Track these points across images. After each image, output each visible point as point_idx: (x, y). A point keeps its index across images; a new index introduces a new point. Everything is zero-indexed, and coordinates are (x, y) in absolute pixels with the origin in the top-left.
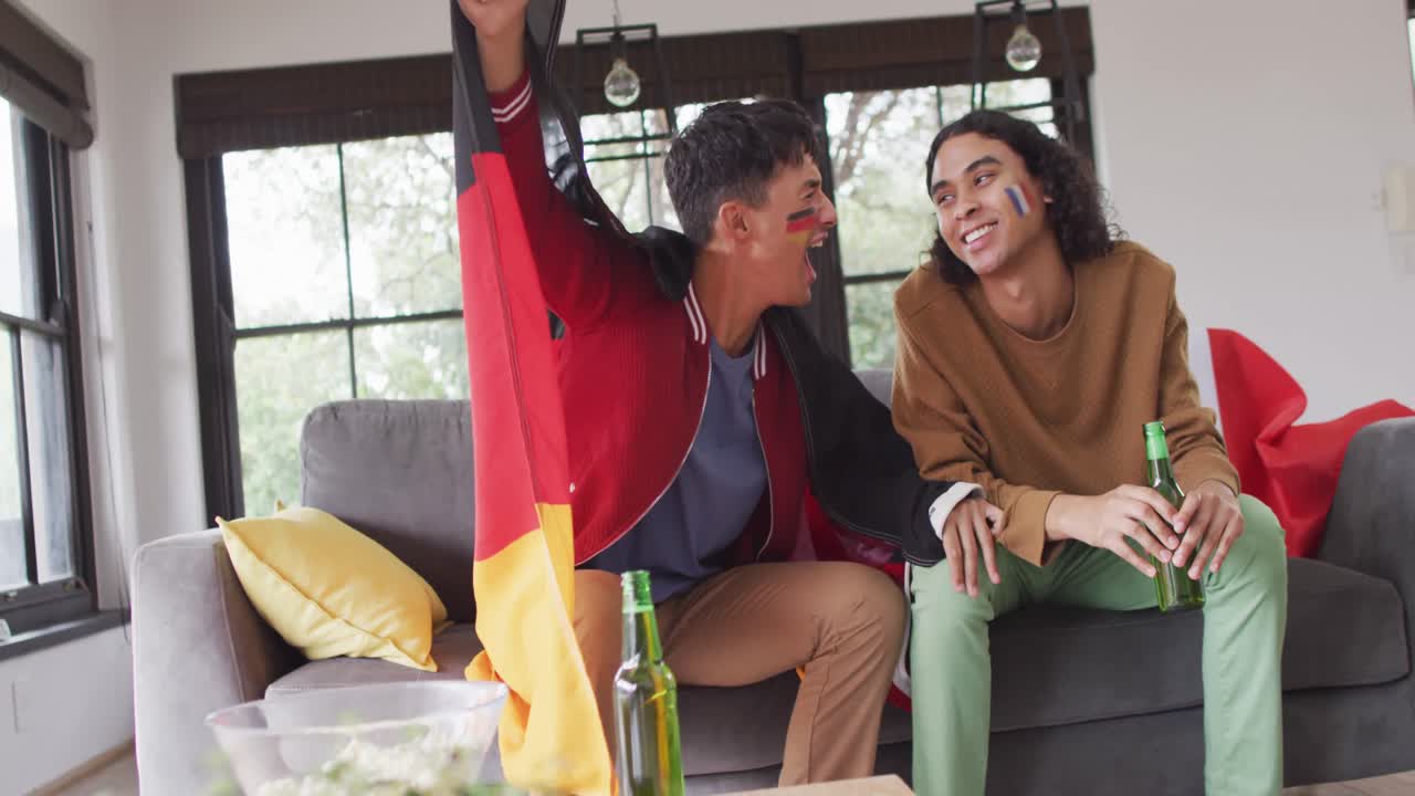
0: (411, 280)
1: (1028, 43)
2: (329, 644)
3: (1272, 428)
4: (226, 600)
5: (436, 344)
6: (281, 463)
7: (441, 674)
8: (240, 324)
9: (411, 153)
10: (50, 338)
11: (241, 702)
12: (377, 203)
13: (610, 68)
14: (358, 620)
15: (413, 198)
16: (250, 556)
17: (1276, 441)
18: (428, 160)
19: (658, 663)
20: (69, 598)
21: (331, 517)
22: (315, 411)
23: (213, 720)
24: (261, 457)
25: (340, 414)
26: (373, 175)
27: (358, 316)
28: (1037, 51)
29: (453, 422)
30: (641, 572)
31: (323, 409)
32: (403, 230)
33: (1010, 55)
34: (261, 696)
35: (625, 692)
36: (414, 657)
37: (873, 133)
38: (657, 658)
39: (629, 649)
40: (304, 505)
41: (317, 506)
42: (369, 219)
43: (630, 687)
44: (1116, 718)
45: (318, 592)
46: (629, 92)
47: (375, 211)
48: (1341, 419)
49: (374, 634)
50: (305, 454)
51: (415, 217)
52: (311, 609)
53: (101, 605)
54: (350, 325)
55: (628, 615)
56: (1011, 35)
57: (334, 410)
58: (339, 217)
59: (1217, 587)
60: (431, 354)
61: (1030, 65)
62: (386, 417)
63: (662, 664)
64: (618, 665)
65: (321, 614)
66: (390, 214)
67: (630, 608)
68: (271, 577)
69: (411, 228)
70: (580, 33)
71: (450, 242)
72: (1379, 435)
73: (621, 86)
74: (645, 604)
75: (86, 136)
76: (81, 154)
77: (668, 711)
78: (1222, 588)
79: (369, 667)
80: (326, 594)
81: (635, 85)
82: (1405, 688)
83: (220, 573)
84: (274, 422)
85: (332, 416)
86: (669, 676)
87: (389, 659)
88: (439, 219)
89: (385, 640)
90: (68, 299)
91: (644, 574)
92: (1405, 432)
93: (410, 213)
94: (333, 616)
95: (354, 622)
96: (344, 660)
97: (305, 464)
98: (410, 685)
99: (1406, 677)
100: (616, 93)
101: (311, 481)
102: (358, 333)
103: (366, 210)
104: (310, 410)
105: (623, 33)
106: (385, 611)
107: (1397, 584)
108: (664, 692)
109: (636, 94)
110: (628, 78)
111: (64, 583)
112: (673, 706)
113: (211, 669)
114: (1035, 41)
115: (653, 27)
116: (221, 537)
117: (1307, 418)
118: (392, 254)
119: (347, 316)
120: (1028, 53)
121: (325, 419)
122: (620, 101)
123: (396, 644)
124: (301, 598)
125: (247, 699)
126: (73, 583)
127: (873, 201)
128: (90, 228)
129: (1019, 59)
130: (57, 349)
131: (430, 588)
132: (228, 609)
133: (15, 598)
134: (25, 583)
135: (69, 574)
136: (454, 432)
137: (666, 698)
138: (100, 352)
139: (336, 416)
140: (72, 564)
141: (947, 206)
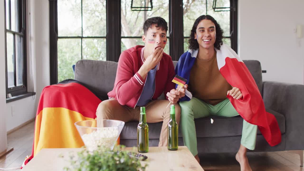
8: (59, 36)
10: (20, 36)
15: (94, 8)
20: (22, 89)
22: (78, 61)
25: (83, 62)
27: (83, 36)
29: (105, 66)
30: (144, 107)
31: (80, 61)
32: (92, 15)
37: (192, 4)
39: (141, 121)
50: (76, 70)
53: (28, 91)
54: (82, 38)
62: (92, 64)
67: (142, 113)
82: (284, 135)
86: (147, 126)
90: (24, 28)
97: (76, 72)
99: (285, 133)
101: (77, 75)
104: (77, 61)
107: (284, 115)
108: (146, 128)
111: (21, 86)
119: (81, 36)
121: (80, 63)
126: (23, 86)
128: (30, 14)
130: (22, 38)
133: (12, 89)
134: (14, 86)
135: (22, 84)
136: (105, 68)
138: (31, 40)
139: (82, 63)
140: (23, 83)
141: (202, 32)
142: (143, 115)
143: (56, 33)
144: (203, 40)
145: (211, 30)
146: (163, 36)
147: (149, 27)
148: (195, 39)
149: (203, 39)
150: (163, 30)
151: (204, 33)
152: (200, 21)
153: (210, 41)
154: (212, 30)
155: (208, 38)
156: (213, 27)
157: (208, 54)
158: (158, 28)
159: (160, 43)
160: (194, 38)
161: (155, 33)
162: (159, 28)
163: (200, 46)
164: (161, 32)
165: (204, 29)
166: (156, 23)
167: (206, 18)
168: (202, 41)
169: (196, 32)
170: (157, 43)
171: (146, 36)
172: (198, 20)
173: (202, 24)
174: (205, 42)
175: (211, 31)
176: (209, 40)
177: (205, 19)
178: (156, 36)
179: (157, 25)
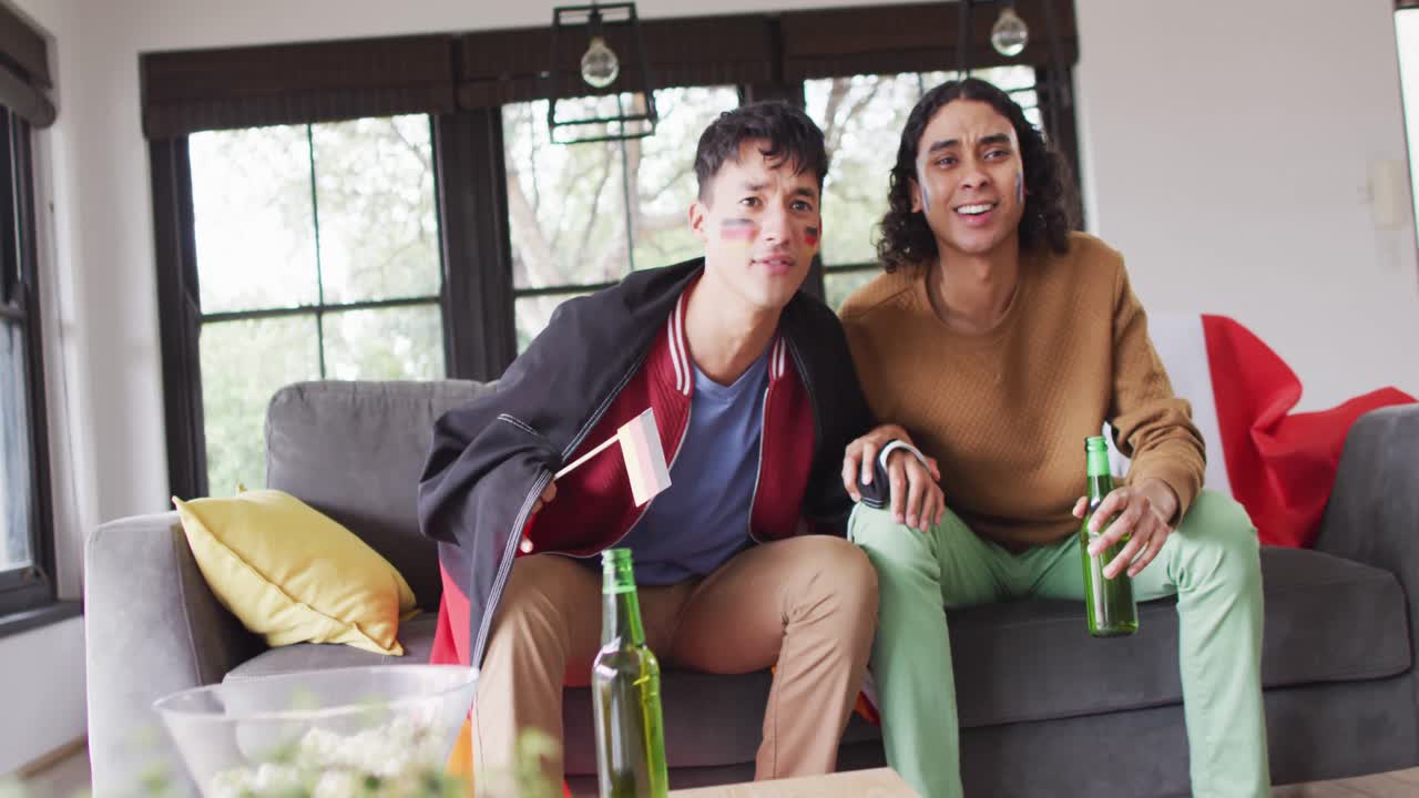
0: (381, 269)
1: (1014, 27)
2: (291, 629)
3: (1266, 417)
4: (184, 584)
5: (407, 335)
6: (248, 455)
7: (407, 658)
8: (206, 309)
9: (382, 141)
10: (10, 321)
11: (197, 685)
12: (347, 189)
13: (587, 48)
14: (321, 604)
15: (384, 185)
16: (209, 538)
17: (1272, 429)
18: (400, 148)
19: (640, 647)
20: (29, 587)
21: (297, 502)
22: (280, 393)
23: (161, 705)
24: (228, 449)
25: (306, 395)
26: (344, 164)
27: (328, 301)
28: (1023, 34)
29: (424, 404)
30: (623, 551)
31: (289, 390)
32: (374, 218)
33: (996, 38)
34: (219, 680)
35: (604, 678)
36: (379, 642)
37: (851, 125)
38: (639, 642)
39: (610, 631)
40: (268, 487)
41: (281, 489)
42: (340, 206)
43: (611, 673)
44: (1107, 713)
45: (279, 576)
46: (606, 73)
47: (347, 197)
48: (1338, 408)
49: (338, 619)
50: (269, 436)
51: (387, 206)
52: (272, 593)
53: (61, 594)
54: (320, 310)
55: (608, 595)
56: (996, 18)
57: (300, 390)
58: (309, 206)
59: (1188, 589)
60: (402, 345)
61: (1015, 50)
62: (354, 399)
63: (645, 648)
64: (598, 648)
65: (282, 598)
66: (361, 203)
67: (611, 589)
68: (231, 559)
69: (383, 217)
70: (558, 12)
71: (422, 233)
72: (1381, 423)
73: (599, 66)
74: (626, 584)
75: (48, 115)
76: (43, 133)
77: (650, 699)
78: (1193, 590)
79: (332, 652)
80: (288, 577)
81: (613, 64)
82: (1406, 683)
83: (177, 555)
84: (242, 413)
85: (298, 397)
86: (653, 661)
87: (354, 645)
88: (412, 208)
89: (349, 626)
90: (28, 282)
91: (626, 553)
92: (1408, 419)
93: (382, 200)
94: (295, 600)
95: (316, 605)
96: (306, 646)
97: (269, 447)
98: (375, 670)
99: (1408, 672)
100: (593, 74)
101: (276, 463)
102: (328, 318)
103: (337, 198)
104: (274, 392)
105: (602, 11)
106: (351, 594)
107: (1398, 576)
108: (647, 678)
109: (613, 76)
110: (605, 58)
111: (23, 572)
112: (655, 693)
113: (167, 653)
114: (1022, 25)
115: (632, 7)
116: (179, 518)
117: (1304, 406)
118: (362, 243)
119: (316, 303)
120: (1014, 36)
121: (290, 400)
122: (597, 82)
123: (360, 627)
124: (261, 582)
125: (204, 683)
126: (31, 572)
127: (852, 192)
128: (52, 207)
129: (1006, 43)
130: (17, 333)
131: (397, 574)
132: (185, 593)
135: (27, 562)
137: (648, 684)
138: (61, 335)
139: (302, 397)
140: (31, 551)
141: (947, 170)
142: (620, 598)
143: (190, 299)
144: (956, 210)
145: (997, 154)
146: (802, 204)
147: (727, 154)
148: (915, 210)
149: (955, 201)
150: (800, 171)
151: (957, 174)
152: (935, 112)
153: (990, 210)
154: (1002, 154)
155: (982, 197)
156: (1002, 139)
157: (987, 280)
158: (771, 163)
159: (785, 244)
160: (910, 206)
161: (755, 188)
162: (777, 161)
163: (941, 245)
164: (789, 181)
165: (954, 150)
166: (766, 135)
167: (963, 95)
168: (953, 214)
169: (915, 176)
170: (770, 239)
171: (709, 206)
172: (923, 110)
173: (942, 126)
174: (970, 220)
175: (998, 158)
176: (987, 207)
177: (956, 96)
178: (761, 204)
179: (767, 146)
